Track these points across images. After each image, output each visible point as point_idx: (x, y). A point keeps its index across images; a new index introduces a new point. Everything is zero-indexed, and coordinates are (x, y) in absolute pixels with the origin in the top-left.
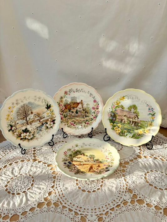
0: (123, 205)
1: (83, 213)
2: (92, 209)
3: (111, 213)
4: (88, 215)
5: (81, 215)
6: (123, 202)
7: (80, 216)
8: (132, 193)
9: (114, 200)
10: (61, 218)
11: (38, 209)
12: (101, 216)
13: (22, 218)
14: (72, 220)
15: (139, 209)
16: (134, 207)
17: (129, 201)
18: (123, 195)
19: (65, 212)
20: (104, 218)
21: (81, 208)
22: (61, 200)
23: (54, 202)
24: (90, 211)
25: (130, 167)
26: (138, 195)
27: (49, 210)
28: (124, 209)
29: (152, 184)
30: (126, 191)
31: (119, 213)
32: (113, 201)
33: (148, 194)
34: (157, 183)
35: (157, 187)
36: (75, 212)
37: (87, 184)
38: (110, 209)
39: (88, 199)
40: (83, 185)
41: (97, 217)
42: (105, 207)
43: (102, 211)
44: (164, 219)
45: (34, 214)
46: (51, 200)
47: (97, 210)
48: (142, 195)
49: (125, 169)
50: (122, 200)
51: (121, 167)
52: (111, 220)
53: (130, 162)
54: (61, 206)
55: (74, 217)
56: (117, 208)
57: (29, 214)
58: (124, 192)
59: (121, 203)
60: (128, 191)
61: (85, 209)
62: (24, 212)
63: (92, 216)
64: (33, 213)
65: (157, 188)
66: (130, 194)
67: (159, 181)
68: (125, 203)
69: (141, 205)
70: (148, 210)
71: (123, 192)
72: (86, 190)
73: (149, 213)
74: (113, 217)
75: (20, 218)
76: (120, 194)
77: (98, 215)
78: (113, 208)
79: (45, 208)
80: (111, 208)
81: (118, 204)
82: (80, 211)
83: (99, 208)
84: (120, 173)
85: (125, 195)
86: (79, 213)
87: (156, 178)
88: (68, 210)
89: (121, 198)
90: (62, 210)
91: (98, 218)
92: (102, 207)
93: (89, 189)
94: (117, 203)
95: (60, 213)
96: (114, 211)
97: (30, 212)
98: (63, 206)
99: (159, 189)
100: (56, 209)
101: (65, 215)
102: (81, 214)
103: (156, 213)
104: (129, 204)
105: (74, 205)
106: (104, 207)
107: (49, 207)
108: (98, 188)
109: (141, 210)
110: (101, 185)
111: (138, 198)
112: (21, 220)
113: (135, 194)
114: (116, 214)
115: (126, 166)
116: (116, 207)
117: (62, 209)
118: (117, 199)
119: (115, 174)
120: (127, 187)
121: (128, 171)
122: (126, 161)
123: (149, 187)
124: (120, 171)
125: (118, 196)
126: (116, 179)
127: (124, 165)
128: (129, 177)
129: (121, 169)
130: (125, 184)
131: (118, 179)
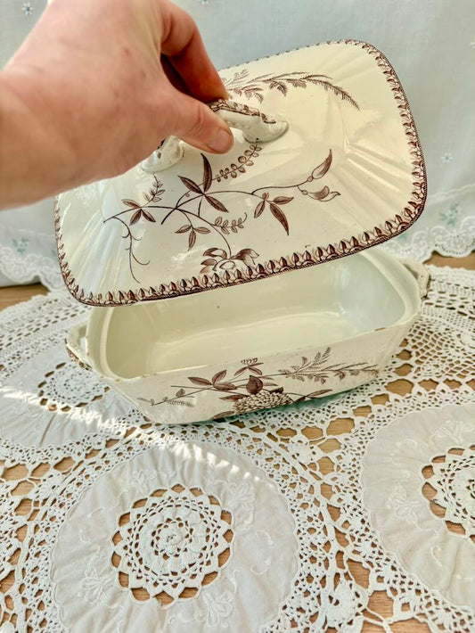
8: (365, 584)
18: (324, 599)
25: (355, 442)
29: (458, 520)
30: (337, 575)
33: (443, 582)
37: (161, 554)
40: (141, 560)
48: (418, 592)
49: (333, 456)
51: (316, 449)
53: (357, 420)
58: (330, 581)
60: (346, 574)
66: (356, 588)
71: (323, 581)
76: (307, 593)
84: (311, 480)
85: (331, 598)
89: (314, 618)
93: (165, 580)
108: (207, 570)
110: (220, 555)
113: (381, 587)
115: (341, 438)
119: (288, 485)
120: (340, 553)
121: (348, 466)
122: (338, 416)
123: (445, 540)
124: (309, 469)
125: (300, 609)
126: (293, 511)
127: (331, 437)
128: (354, 497)
129: (316, 458)
130: (332, 535)
131: (301, 509)
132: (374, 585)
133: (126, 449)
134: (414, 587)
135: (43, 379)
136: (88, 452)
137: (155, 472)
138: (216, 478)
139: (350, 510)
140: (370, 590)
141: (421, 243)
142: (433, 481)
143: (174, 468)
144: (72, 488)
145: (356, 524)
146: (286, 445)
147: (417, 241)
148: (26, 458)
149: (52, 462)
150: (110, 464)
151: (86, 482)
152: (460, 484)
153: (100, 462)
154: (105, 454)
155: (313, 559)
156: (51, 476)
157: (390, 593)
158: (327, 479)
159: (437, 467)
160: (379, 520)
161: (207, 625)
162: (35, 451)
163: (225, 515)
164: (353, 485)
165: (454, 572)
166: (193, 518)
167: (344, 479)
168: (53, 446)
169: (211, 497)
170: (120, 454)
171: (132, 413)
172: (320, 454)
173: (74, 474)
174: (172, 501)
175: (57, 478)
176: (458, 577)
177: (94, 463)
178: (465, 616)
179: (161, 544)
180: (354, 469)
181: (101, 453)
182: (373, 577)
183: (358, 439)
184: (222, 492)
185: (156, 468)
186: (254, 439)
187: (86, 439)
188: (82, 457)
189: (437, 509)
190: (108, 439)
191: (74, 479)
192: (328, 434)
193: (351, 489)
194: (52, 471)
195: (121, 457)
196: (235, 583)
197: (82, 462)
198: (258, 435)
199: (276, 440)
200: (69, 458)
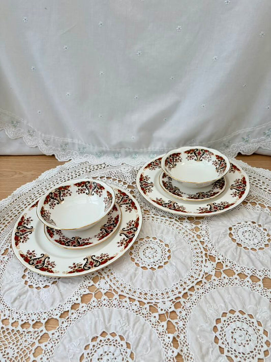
0: (206, 281)
1: (151, 301)
2: (162, 294)
3: (191, 295)
4: (158, 303)
5: (150, 304)
6: (205, 276)
7: (147, 306)
8: (215, 261)
9: (192, 276)
10: (120, 313)
11: (84, 304)
12: (178, 301)
13: (63, 322)
14: (138, 313)
15: (228, 284)
16: (221, 281)
17: (213, 273)
18: (203, 266)
19: (124, 304)
20: (182, 303)
21: (146, 294)
22: (114, 287)
23: (105, 291)
24: (160, 296)
26: (223, 262)
27: (101, 304)
28: (208, 286)
29: (240, 243)
30: (206, 260)
31: (203, 293)
32: (190, 278)
33: (237, 259)
34: (246, 241)
35: (248, 247)
36: (139, 301)
38: (189, 290)
39: (153, 281)
40: (141, 259)
41: (171, 303)
42: (181, 287)
43: (177, 294)
44: (265, 293)
45: (80, 313)
46: (100, 290)
47: (170, 294)
48: (230, 262)
50: (202, 273)
51: (193, 224)
52: (192, 304)
54: (116, 296)
55: (140, 309)
56: (198, 286)
57: (72, 314)
58: (204, 261)
59: (202, 278)
60: (209, 259)
61: (152, 295)
62: (62, 312)
63: (165, 303)
64: (78, 311)
65: (248, 249)
66: (212, 263)
67: (249, 238)
68: (208, 277)
69: (231, 277)
70: (241, 284)
72: (148, 267)
73: (244, 287)
74: (196, 299)
75: (60, 323)
76: (197, 265)
77: (172, 300)
78: (193, 287)
79: (94, 301)
80: (190, 287)
81: (198, 280)
82: (145, 299)
83: (173, 291)
84: (193, 234)
86: (146, 301)
87: (245, 234)
88: (128, 300)
89: (201, 271)
90: (120, 302)
91: (173, 305)
92: (177, 288)
93: (152, 264)
94: (196, 280)
95: (118, 307)
96: (195, 292)
97: (73, 311)
98: (120, 295)
99: (251, 249)
100: (110, 301)
101: (125, 308)
102: (148, 303)
103: (253, 287)
104: (213, 277)
105: (135, 292)
106: (179, 288)
107: (99, 300)
108: (165, 261)
109: (232, 284)
110: (168, 257)
111: (225, 268)
112: (63, 325)
113: (219, 261)
114: (198, 294)
116: (196, 284)
117: (118, 299)
118: (195, 273)
119: (185, 235)
120: (206, 254)
121: (205, 229)
123: (236, 249)
124: (191, 231)
125: (196, 269)
126: (189, 243)
128: (208, 238)
129: (193, 227)
130: (202, 250)
131: (191, 243)
132: (217, 261)
134: (229, 261)
138: (160, 234)
139: (207, 242)
140: (216, 262)
142: (232, 232)
145: (210, 246)
146: (182, 223)
152: (240, 233)
155: (198, 256)
157: (222, 263)
158: (198, 233)
159: (233, 228)
160: (217, 244)
161: (169, 275)
163: (167, 245)
165: (240, 257)
166: (156, 247)
169: (160, 240)
174: (147, 242)
176: (241, 258)
178: (243, 268)
179: (147, 254)
180: (207, 229)
182: (217, 259)
184: (163, 238)
189: (234, 240)
193: (207, 235)
196: (175, 264)
198: (172, 220)
199: (178, 221)
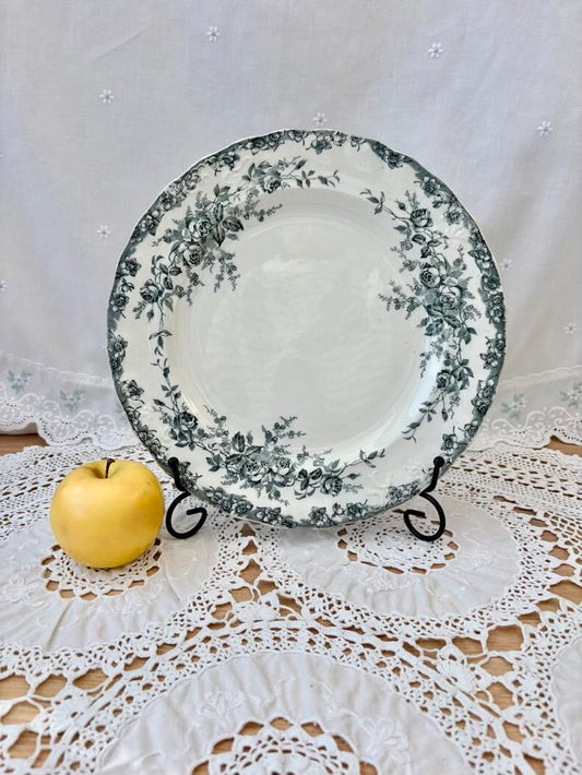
25: (531, 662)
49: (507, 679)
51: (479, 670)
53: (525, 631)
84: (486, 717)
115: (510, 656)
119: (453, 724)
121: (534, 696)
122: (498, 624)
124: (477, 700)
126: (473, 764)
127: (495, 653)
128: (558, 745)
129: (483, 684)
131: (484, 761)
133: (189, 659)
135: (50, 553)
136: (130, 661)
137: (241, 695)
138: (339, 708)
141: (537, 425)
143: (270, 690)
144: (105, 718)
146: (433, 662)
147: (531, 423)
148: (25, 665)
149: (70, 675)
150: (166, 681)
151: (128, 709)
153: (149, 677)
154: (157, 665)
156: (69, 697)
158: (509, 714)
162: (41, 656)
163: (366, 770)
164: (549, 726)
167: (532, 715)
168: (70, 651)
169: (336, 738)
170: (180, 666)
171: (192, 607)
172: (487, 679)
173: (109, 695)
174: (275, 743)
175: (79, 699)
177: (140, 678)
180: (543, 700)
181: (149, 664)
183: (533, 660)
184: (354, 729)
185: (242, 689)
186: (384, 652)
187: (124, 641)
188: (120, 668)
190: (160, 643)
191: (108, 704)
192: (490, 650)
194: (69, 689)
195: (183, 671)
197: (119, 676)
198: (389, 646)
199: (416, 653)
200: (99, 669)
